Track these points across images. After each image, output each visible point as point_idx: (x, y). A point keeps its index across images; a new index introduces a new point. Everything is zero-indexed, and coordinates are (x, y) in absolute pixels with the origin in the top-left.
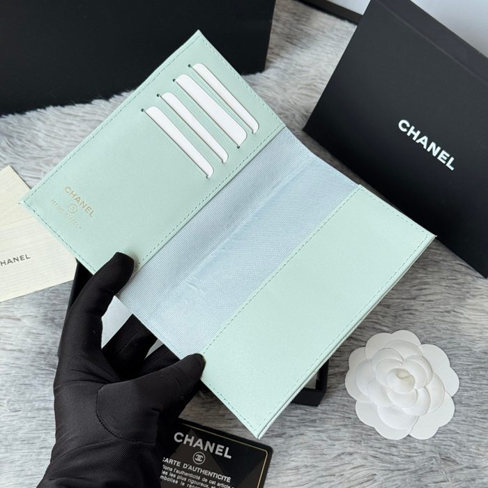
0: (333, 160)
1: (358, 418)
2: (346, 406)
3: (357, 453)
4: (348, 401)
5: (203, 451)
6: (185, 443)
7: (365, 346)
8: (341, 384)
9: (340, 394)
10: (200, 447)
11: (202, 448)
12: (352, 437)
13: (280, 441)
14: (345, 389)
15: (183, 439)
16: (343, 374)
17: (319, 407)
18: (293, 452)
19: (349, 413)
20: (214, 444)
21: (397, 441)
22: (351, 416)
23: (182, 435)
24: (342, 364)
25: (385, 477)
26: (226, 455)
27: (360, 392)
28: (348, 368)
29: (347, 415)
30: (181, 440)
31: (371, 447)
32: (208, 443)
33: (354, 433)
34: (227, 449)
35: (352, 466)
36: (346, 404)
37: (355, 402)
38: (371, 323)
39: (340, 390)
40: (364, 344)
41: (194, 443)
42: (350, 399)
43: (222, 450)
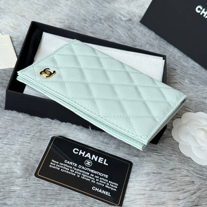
1: (181, 152)
3: (183, 168)
4: (174, 143)
5: (91, 160)
6: (80, 154)
7: (181, 118)
9: (170, 138)
10: (89, 158)
11: (90, 158)
12: (179, 160)
13: (137, 159)
14: (172, 137)
15: (79, 152)
16: (170, 130)
18: (145, 165)
19: (176, 149)
20: (97, 157)
21: (205, 166)
23: (78, 150)
25: (201, 183)
26: (105, 163)
27: (181, 139)
28: (172, 127)
30: (77, 153)
31: (191, 166)
32: (94, 156)
33: (180, 158)
34: (105, 160)
35: (180, 175)
37: (178, 144)
40: (180, 117)
41: (85, 155)
42: (175, 142)
43: (102, 161)
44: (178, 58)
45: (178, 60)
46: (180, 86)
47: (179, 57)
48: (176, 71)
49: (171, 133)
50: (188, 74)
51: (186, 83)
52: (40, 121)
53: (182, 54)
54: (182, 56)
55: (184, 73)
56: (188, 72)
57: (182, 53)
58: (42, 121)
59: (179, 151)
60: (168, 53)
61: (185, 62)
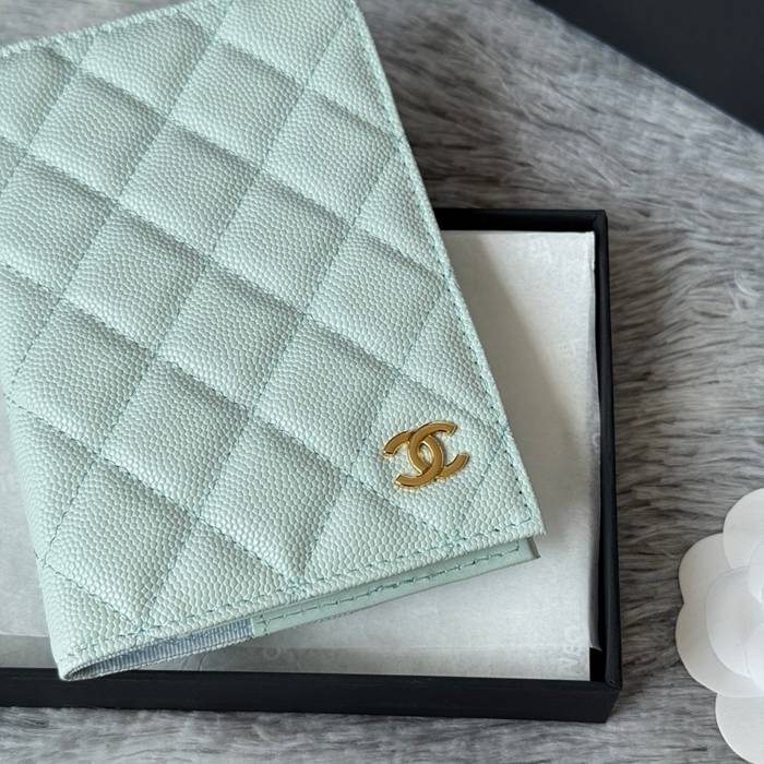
0: (572, 37)
1: (726, 748)
2: (689, 714)
4: (693, 699)
7: (721, 531)
8: (663, 648)
9: (667, 678)
14: (680, 663)
16: (669, 619)
17: (610, 726)
19: (699, 736)
22: (708, 742)
24: (661, 590)
27: (725, 667)
29: (694, 743)
36: (688, 706)
37: (710, 699)
38: (729, 464)
39: (663, 668)
40: (719, 527)
42: (695, 691)
44: (697, 152)
45: (700, 166)
46: (709, 338)
47: (701, 141)
48: (688, 243)
49: (674, 641)
50: (754, 236)
51: (744, 304)
52: (22, 744)
53: (715, 121)
54: (715, 135)
55: (730, 240)
56: (752, 230)
57: (719, 113)
58: (30, 745)
59: (719, 743)
60: (639, 136)
61: (733, 164)
